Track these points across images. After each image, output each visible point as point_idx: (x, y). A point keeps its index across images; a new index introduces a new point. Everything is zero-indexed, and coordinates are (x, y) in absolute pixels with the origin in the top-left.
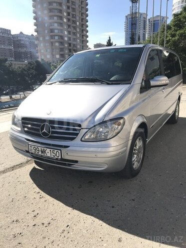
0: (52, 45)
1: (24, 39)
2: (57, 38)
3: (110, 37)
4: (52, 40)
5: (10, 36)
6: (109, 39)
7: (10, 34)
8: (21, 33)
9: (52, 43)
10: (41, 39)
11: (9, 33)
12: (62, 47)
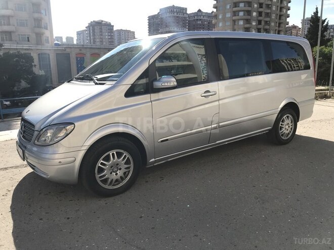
0: (235, 24)
1: (202, 18)
2: (241, 14)
3: (317, 9)
4: (234, 18)
5: (185, 16)
6: (315, 11)
7: (186, 13)
8: (199, 11)
9: (234, 21)
10: (220, 17)
11: (184, 11)
12: (247, 26)
